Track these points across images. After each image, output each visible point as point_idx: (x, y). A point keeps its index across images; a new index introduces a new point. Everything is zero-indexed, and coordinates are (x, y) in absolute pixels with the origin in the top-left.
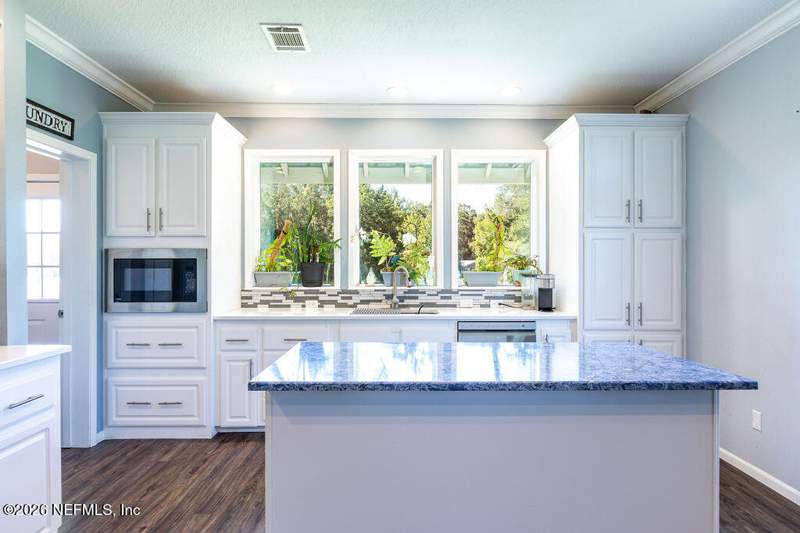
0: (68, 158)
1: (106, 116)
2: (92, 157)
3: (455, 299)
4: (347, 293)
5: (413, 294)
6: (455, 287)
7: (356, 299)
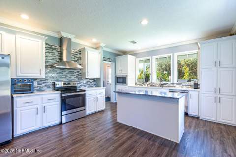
0: (112, 64)
1: (116, 57)
2: (114, 63)
3: (175, 85)
4: (152, 83)
5: (165, 84)
6: (175, 82)
7: (154, 84)
